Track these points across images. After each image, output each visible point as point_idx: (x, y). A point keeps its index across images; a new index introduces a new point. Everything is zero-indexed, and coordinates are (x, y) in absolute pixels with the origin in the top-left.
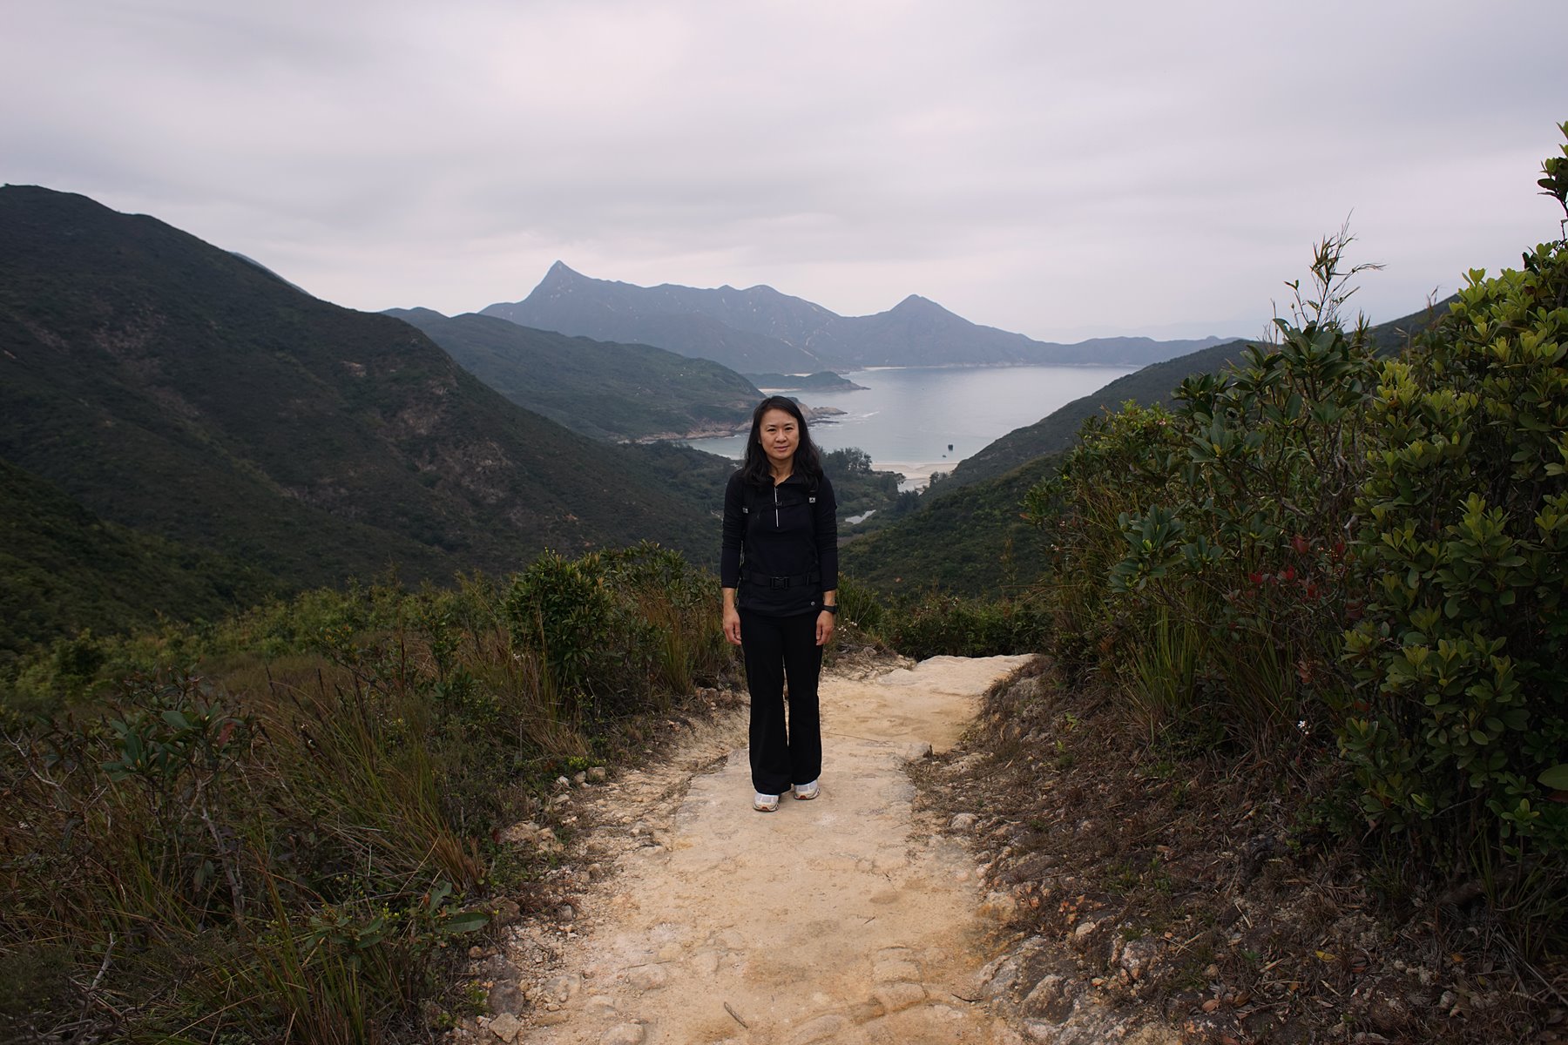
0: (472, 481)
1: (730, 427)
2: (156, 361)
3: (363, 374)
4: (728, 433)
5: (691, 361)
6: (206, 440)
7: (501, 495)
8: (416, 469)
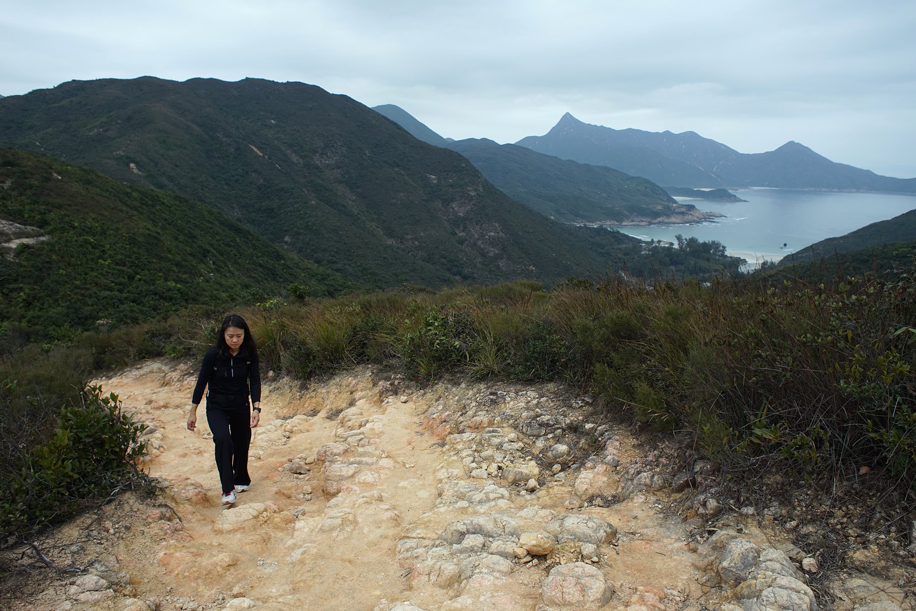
0: (483, 243)
1: (649, 220)
2: (339, 171)
3: (435, 182)
4: (647, 223)
5: (633, 178)
6: (356, 212)
7: (496, 252)
8: (456, 234)
